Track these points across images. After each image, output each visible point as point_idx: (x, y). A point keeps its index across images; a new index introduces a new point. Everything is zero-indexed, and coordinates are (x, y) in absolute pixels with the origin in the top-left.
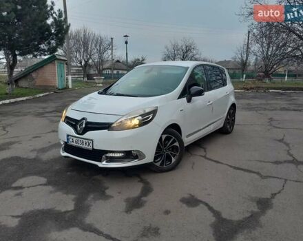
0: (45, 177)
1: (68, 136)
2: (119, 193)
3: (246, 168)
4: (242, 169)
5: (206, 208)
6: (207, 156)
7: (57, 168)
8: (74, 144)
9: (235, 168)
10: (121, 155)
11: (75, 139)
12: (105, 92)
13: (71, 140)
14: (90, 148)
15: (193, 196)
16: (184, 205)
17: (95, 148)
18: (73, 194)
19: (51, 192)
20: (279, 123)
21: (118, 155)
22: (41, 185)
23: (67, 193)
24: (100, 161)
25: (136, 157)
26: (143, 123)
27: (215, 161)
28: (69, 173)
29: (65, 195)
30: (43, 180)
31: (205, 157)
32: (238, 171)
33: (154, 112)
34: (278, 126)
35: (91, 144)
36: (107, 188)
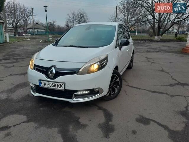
0: (24, 114)
1: (40, 80)
2: (90, 121)
3: (157, 91)
4: (156, 92)
5: (156, 124)
6: (130, 85)
7: (29, 105)
8: (47, 86)
9: (152, 92)
10: (87, 92)
11: (47, 83)
12: (56, 44)
13: (43, 84)
14: (62, 89)
15: (142, 116)
16: (141, 124)
17: (67, 88)
18: (55, 127)
19: (36, 128)
20: (153, 60)
21: (85, 92)
22: (23, 122)
23: (50, 127)
24: (71, 98)
25: (98, 92)
26: (101, 67)
27: (137, 88)
28: (41, 109)
29: (49, 129)
30: (24, 118)
31: (128, 85)
32: (155, 94)
33: (106, 59)
34: (154, 62)
35: (63, 86)
36: (79, 118)
